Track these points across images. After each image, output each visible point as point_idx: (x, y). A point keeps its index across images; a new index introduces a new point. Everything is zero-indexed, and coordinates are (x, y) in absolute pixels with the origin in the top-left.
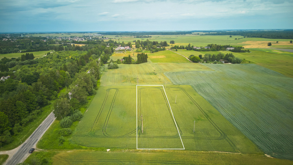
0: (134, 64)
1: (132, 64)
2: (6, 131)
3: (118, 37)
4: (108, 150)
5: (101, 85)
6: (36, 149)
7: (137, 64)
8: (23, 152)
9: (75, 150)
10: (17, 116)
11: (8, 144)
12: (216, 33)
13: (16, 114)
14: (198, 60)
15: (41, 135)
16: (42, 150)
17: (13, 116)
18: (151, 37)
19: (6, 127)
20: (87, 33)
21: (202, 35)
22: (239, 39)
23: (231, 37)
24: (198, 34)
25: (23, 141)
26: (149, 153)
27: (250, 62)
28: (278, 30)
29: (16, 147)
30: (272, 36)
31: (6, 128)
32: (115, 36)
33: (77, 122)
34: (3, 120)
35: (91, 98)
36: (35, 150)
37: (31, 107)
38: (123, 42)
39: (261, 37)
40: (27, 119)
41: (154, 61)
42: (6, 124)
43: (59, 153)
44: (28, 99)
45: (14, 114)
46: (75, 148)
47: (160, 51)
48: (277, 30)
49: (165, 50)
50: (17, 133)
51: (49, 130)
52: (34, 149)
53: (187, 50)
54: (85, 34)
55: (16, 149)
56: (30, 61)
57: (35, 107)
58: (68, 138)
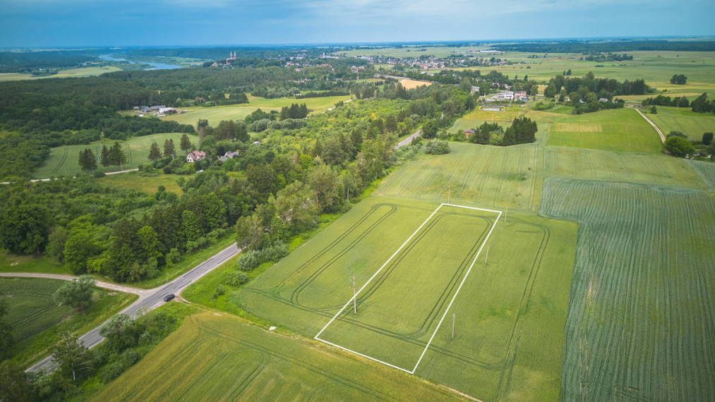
0: (495, 145)
2: (152, 258)
3: (537, 57)
4: (272, 328)
5: (376, 192)
6: (178, 297)
7: (501, 145)
8: (158, 297)
9: (226, 313)
10: (181, 234)
11: (149, 279)
13: (179, 233)
16: (184, 300)
17: (172, 234)
18: (631, 58)
19: (151, 251)
20: (467, 44)
25: (171, 279)
26: (328, 354)
29: (157, 286)
31: (151, 254)
32: (529, 55)
33: (270, 263)
34: (147, 239)
35: (330, 220)
36: (175, 299)
37: (212, 223)
40: (196, 244)
41: (556, 139)
42: (152, 246)
43: (201, 311)
44: (208, 209)
45: (174, 231)
46: (228, 310)
47: (602, 108)
49: (622, 107)
50: (171, 264)
51: (217, 269)
52: (173, 297)
53: (693, 110)
54: (462, 48)
55: (155, 289)
56: (292, 121)
57: (219, 223)
58: (234, 290)
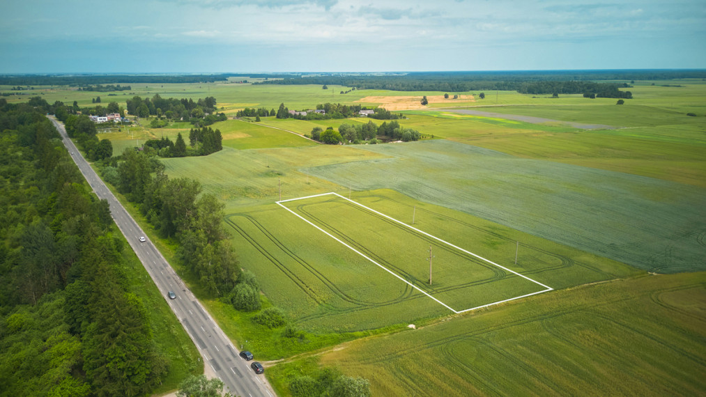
0: (195, 155)
1: (189, 156)
4: (411, 326)
7: (202, 155)
8: (238, 377)
9: (345, 343)
12: (283, 79)
14: (337, 139)
15: (218, 336)
18: (129, 88)
21: (256, 84)
22: (346, 92)
23: (325, 88)
24: (246, 82)
27: (433, 137)
28: (397, 73)
30: (403, 86)
32: (12, 87)
38: (75, 103)
39: (384, 88)
48: (395, 73)
53: (278, 118)
